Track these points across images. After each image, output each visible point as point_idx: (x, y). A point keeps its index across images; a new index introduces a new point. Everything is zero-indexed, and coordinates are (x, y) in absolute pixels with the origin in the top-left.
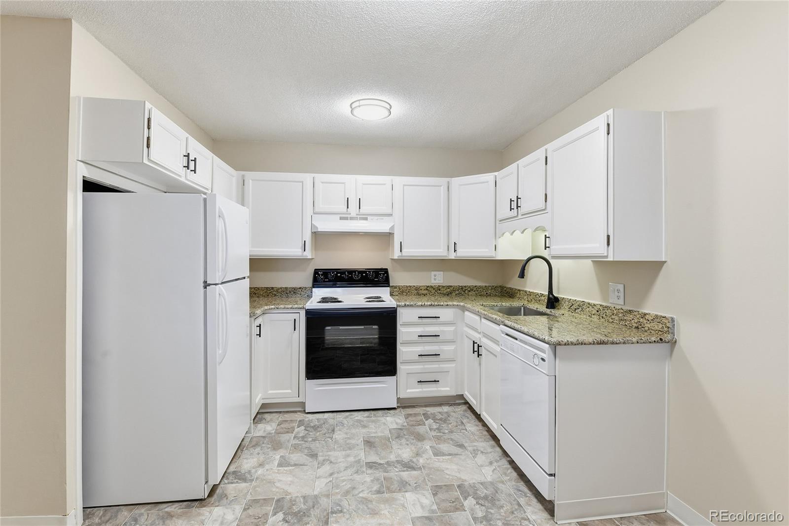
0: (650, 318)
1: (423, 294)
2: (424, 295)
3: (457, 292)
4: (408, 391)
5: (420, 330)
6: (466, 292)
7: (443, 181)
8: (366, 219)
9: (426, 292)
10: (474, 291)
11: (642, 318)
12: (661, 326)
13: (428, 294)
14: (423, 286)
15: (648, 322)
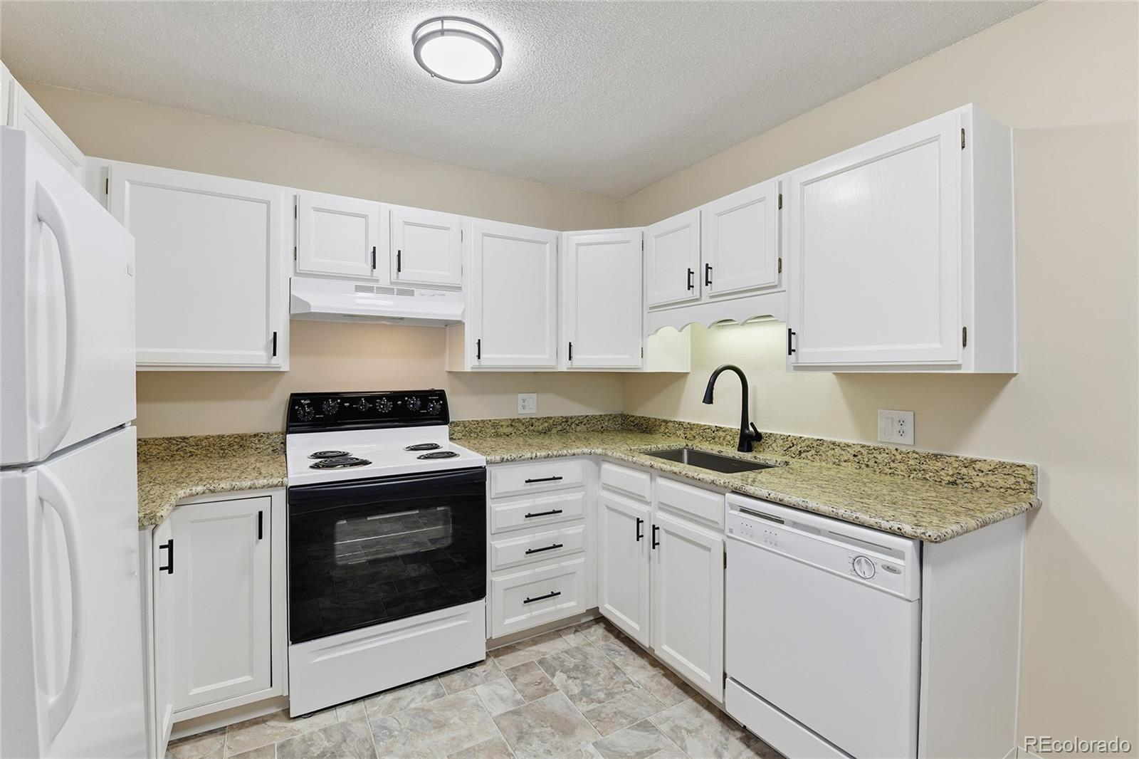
0: (986, 468)
1: (505, 434)
2: (508, 436)
3: (559, 428)
4: (508, 621)
5: (528, 504)
6: (573, 426)
7: (550, 234)
8: (411, 293)
9: (510, 429)
10: (585, 425)
11: (966, 467)
12: (1012, 480)
13: (513, 434)
14: (505, 420)
15: (980, 474)
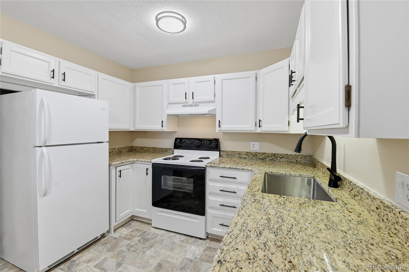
1: (244, 158)
2: (245, 158)
3: (271, 158)
4: (214, 229)
5: (222, 186)
6: (278, 158)
8: (198, 105)
9: (246, 156)
10: (285, 158)
13: (247, 158)
14: (243, 152)
